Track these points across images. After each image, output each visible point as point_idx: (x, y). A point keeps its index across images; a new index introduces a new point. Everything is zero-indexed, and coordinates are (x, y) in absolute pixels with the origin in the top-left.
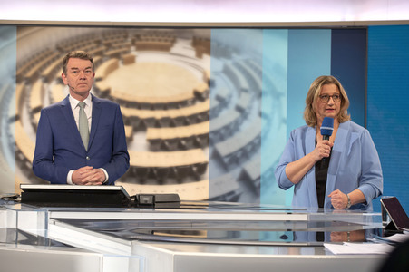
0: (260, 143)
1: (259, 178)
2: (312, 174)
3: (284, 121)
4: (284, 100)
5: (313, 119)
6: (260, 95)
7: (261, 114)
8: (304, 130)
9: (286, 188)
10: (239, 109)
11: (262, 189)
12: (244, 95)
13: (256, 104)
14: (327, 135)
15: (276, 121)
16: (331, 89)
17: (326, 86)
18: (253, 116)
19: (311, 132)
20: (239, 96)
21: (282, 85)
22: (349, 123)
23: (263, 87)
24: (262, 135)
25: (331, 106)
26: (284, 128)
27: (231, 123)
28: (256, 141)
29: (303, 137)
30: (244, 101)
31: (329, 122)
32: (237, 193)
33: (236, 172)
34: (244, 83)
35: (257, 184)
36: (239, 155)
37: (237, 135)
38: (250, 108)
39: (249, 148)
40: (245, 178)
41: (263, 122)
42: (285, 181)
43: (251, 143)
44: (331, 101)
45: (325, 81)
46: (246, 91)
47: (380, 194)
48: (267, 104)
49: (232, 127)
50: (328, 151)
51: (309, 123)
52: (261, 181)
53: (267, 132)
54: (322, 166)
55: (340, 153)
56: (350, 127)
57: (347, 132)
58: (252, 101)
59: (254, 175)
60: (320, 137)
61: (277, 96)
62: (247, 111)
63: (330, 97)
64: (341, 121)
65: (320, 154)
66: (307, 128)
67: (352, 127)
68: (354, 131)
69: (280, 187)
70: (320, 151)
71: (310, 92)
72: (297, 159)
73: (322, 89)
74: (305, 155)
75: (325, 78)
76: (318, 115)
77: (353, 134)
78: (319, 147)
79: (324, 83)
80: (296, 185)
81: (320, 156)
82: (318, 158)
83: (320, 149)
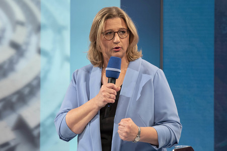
0: (38, 86)
1: (38, 126)
3: (67, 59)
4: (67, 34)
6: (38, 28)
7: (39, 51)
8: (88, 71)
10: (15, 45)
11: (42, 139)
12: (19, 29)
13: (34, 39)
14: (113, 77)
15: (57, 58)
17: (110, 21)
18: (31, 53)
19: (97, 73)
20: (14, 30)
21: (64, 17)
22: (140, 62)
23: (42, 18)
24: (42, 76)
25: (116, 43)
26: (67, 66)
27: (4, 63)
28: (35, 83)
29: (87, 79)
30: (19, 37)
31: (116, 63)
32: (12, 144)
33: (12, 119)
34: (20, 15)
35: (35, 133)
36: (14, 99)
37: (12, 76)
38: (27, 44)
39: (27, 91)
40: (21, 127)
41: (42, 60)
42: (66, 131)
43: (29, 85)
44: (117, 38)
45: (108, 15)
46: (21, 24)
47: (176, 143)
48: (46, 40)
49: (6, 66)
50: (113, 96)
52: (41, 129)
53: (47, 72)
56: (141, 67)
57: (137, 73)
58: (29, 36)
59: (32, 122)
60: (105, 79)
61: (59, 30)
62: (24, 47)
63: (115, 33)
64: (130, 59)
65: (104, 99)
66: (91, 68)
67: (144, 66)
68: (146, 72)
69: (61, 138)
70: (104, 96)
71: (93, 26)
72: (80, 105)
73: (106, 25)
74: (89, 100)
75: (110, 10)
76: (105, 55)
77: (144, 75)
78: (103, 91)
79: (108, 18)
80: (80, 135)
81: (104, 101)
82: (101, 104)
83: (103, 94)
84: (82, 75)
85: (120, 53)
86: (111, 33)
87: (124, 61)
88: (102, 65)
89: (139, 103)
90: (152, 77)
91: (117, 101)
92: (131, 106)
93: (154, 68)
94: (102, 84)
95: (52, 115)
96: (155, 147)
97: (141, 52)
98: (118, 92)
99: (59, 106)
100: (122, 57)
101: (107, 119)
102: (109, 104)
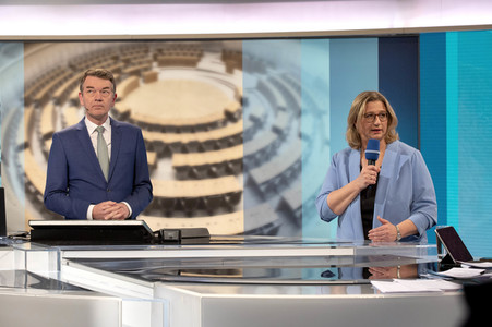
0: (300, 169)
1: (301, 207)
2: (357, 204)
3: (327, 143)
4: (327, 119)
5: (357, 141)
6: (299, 114)
7: (300, 136)
8: (347, 154)
9: (329, 220)
10: (276, 130)
11: (304, 220)
12: (281, 114)
13: (295, 124)
14: (372, 159)
15: (318, 143)
16: (377, 107)
17: (371, 104)
18: (292, 137)
19: (356, 156)
20: (276, 115)
21: (324, 103)
22: (397, 143)
23: (302, 104)
24: (303, 159)
25: (376, 126)
26: (327, 149)
27: (267, 147)
28: (296, 166)
29: (346, 162)
30: (282, 120)
31: (375, 144)
32: (276, 225)
33: (274, 201)
34: (281, 101)
35: (298, 214)
36: (277, 182)
37: (274, 160)
38: (289, 128)
39: (288, 174)
40: (284, 208)
41: (303, 144)
42: (327, 212)
43: (291, 168)
45: (369, 98)
46: (283, 109)
47: (435, 224)
48: (307, 124)
49: (269, 150)
50: (374, 177)
51: (352, 146)
52: (303, 210)
53: (308, 155)
54: (368, 195)
55: (388, 179)
56: (398, 149)
57: (395, 154)
58: (290, 121)
59: (294, 204)
60: (364, 161)
61: (319, 114)
62: (285, 132)
63: (376, 115)
64: (388, 142)
65: (365, 181)
66: (350, 151)
68: (404, 153)
69: (322, 219)
70: (366, 178)
71: (352, 110)
73: (367, 107)
74: (349, 182)
75: (370, 93)
76: (363, 136)
77: (402, 156)
78: (364, 174)
79: (369, 101)
80: (341, 216)
82: (363, 186)
83: (364, 176)
84: (341, 157)
85: (380, 136)
86: (373, 115)
87: (383, 142)
88: (360, 148)
89: (399, 183)
90: (409, 157)
93: (412, 150)
94: (361, 168)
95: (314, 197)
99: (320, 188)
100: (380, 139)
102: (370, 185)
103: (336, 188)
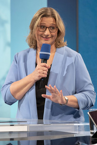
2: (33, 91)
9: (11, 104)
14: (45, 59)
16: (49, 21)
31: (46, 48)
42: (10, 98)
45: (44, 15)
50: (46, 72)
55: (56, 75)
56: (65, 52)
63: (47, 28)
65: (39, 74)
67: (67, 51)
68: (69, 56)
69: (6, 103)
70: (39, 72)
72: (20, 79)
74: (27, 75)
78: (38, 69)
79: (43, 16)
81: (39, 76)
82: (37, 78)
83: (39, 71)
84: (21, 57)
91: (48, 75)
92: (59, 80)
94: (36, 65)
96: (77, 109)
97: (66, 43)
98: (49, 70)
101: (41, 89)
102: (42, 78)
103: (17, 80)
